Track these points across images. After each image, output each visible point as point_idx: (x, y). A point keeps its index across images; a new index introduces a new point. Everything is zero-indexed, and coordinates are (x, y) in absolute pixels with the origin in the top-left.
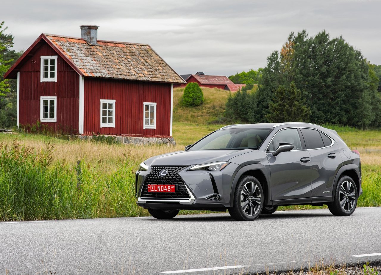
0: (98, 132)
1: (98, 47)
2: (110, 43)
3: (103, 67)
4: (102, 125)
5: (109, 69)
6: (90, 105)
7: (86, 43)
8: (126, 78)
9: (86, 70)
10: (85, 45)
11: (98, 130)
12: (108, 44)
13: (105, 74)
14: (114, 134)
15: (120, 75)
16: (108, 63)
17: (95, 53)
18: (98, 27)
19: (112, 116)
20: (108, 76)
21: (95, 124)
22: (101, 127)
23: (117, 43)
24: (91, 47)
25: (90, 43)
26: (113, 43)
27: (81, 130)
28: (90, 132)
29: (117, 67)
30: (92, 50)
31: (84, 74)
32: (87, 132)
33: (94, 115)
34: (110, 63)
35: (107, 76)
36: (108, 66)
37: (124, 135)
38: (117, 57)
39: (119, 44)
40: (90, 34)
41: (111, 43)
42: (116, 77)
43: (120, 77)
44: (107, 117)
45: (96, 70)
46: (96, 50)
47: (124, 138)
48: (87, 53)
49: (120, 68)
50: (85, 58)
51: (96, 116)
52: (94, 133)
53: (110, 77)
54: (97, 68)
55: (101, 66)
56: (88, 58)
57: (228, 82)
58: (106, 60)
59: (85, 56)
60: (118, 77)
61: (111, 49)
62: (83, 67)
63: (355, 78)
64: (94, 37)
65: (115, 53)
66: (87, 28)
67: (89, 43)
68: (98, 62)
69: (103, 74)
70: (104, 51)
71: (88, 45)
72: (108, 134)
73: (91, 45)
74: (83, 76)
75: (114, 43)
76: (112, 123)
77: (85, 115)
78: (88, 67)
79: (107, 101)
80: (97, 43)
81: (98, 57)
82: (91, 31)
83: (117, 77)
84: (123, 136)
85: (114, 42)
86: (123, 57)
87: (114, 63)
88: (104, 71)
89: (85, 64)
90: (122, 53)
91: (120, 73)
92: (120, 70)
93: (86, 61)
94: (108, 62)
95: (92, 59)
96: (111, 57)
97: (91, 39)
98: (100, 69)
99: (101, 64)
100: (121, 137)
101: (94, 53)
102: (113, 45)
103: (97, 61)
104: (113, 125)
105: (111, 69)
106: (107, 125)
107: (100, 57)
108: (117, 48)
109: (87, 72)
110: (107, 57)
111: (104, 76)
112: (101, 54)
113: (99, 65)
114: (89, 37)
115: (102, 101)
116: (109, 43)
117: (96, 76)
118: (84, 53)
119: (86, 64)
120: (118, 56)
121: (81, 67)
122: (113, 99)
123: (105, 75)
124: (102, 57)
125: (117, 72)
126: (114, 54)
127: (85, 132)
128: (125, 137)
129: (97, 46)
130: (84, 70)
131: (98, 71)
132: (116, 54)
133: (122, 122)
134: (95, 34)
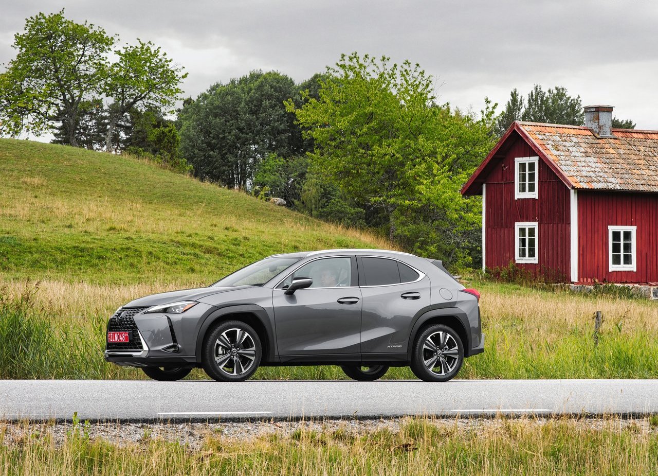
0: (605, 279)
1: (611, 141)
2: (637, 133)
3: (613, 174)
4: (612, 268)
5: (624, 176)
6: (589, 235)
7: (592, 135)
8: (652, 190)
9: (579, 178)
10: (589, 138)
11: (604, 274)
12: (633, 134)
13: (614, 185)
14: (636, 283)
15: (642, 184)
16: (625, 166)
17: (604, 151)
18: (614, 108)
19: (631, 252)
20: (619, 188)
21: (598, 267)
22: (610, 271)
23: (649, 133)
24: (600, 141)
25: (599, 134)
26: (642, 133)
27: (574, 276)
28: (589, 280)
29: (639, 172)
30: (599, 146)
31: (574, 185)
32: (585, 279)
33: (596, 252)
34: (628, 167)
35: (616, 188)
36: (624, 171)
37: (653, 284)
38: (645, 155)
39: (654, 134)
40: (599, 120)
41: (639, 133)
42: (633, 189)
43: (642, 188)
44: (622, 253)
45: (599, 178)
46: (607, 146)
47: (654, 289)
48: (589, 150)
49: (645, 173)
50: (583, 159)
51: (601, 253)
52: (597, 280)
53: (623, 189)
54: (601, 174)
55: (611, 171)
56: (588, 159)
58: (622, 161)
59: (584, 155)
60: (638, 189)
61: (636, 143)
62: (575, 174)
64: (605, 125)
65: (642, 149)
66: (594, 110)
67: (596, 135)
68: (605, 165)
69: (609, 184)
70: (623, 147)
71: (594, 138)
72: (624, 283)
73: (598, 137)
74: (573, 188)
75: (645, 133)
76: (631, 264)
77: (581, 252)
78: (584, 174)
79: (622, 229)
80: (611, 134)
81: (608, 157)
82: (600, 114)
83: (635, 188)
84: (651, 285)
85: (645, 132)
86: (655, 156)
87: (636, 166)
88: (613, 180)
89: (579, 169)
90: (655, 149)
91: (643, 182)
92: (645, 177)
93: (584, 164)
94: (625, 165)
95: (596, 160)
96: (633, 157)
97: (600, 127)
98: (606, 176)
99: (610, 168)
100: (648, 287)
101: (602, 150)
102: (641, 136)
103: (605, 163)
104: (633, 267)
105: (627, 176)
106: (622, 267)
107: (613, 156)
108: (649, 141)
109: (580, 182)
110: (624, 156)
111: (611, 186)
112: (615, 152)
113: (606, 170)
114: (597, 124)
115: (612, 229)
116: (634, 133)
117: (596, 188)
118: (583, 150)
119: (583, 168)
120: (646, 154)
121: (573, 173)
122: (631, 225)
123: (613, 186)
124: (616, 156)
125: (637, 181)
126: (639, 151)
127: (582, 280)
128: (656, 287)
129: (611, 139)
130: (577, 178)
131: (601, 179)
132: (644, 151)
133: (649, 262)
134: (607, 120)
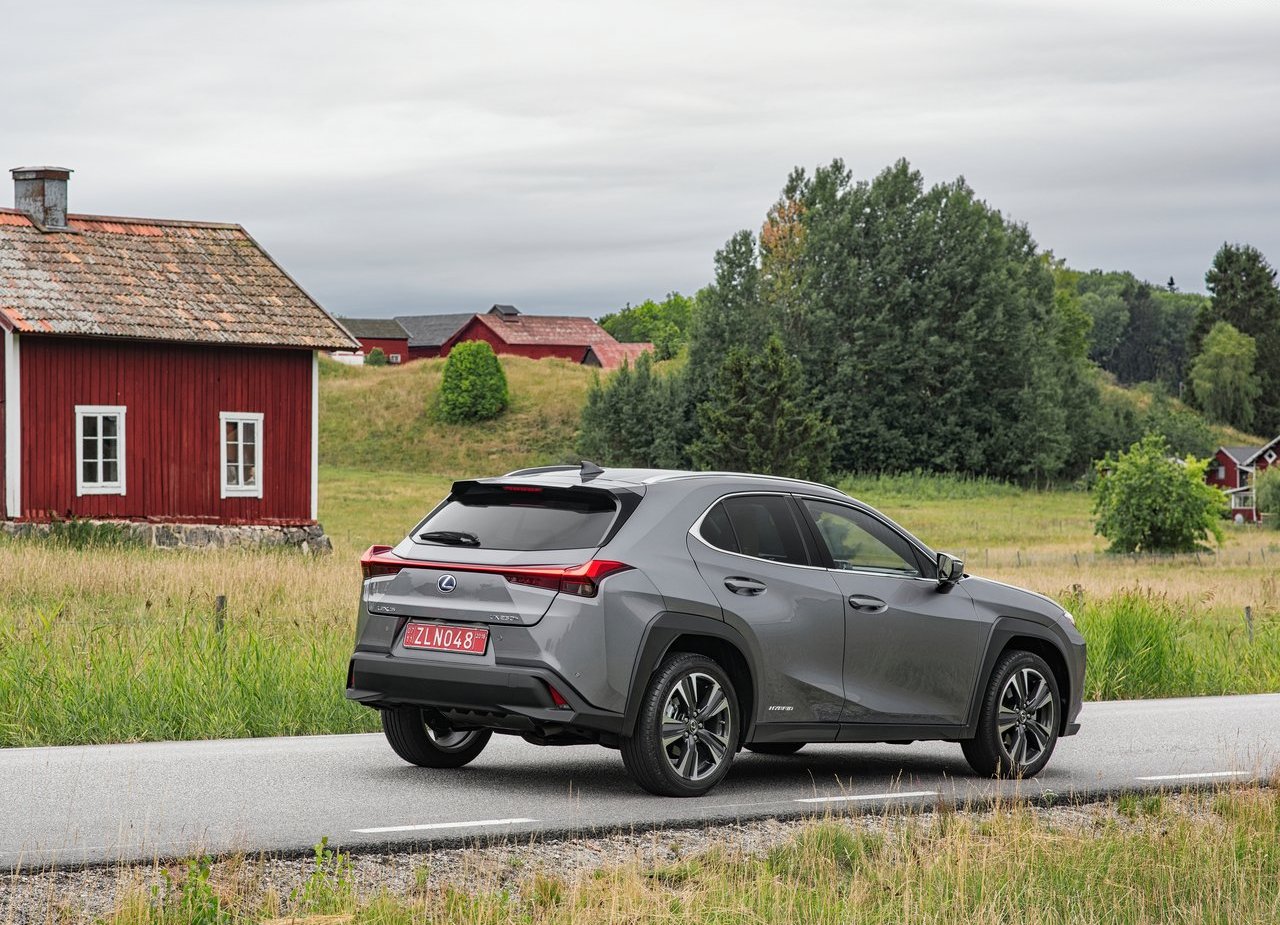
0: (70, 512)
1: (68, 237)
2: (111, 222)
3: (84, 303)
4: (83, 488)
5: (103, 307)
6: (41, 425)
7: (31, 225)
8: (158, 336)
9: (24, 311)
10: (27, 231)
11: (68, 502)
12: (105, 225)
13: (89, 325)
14: (125, 518)
15: (139, 325)
16: (102, 288)
17: (58, 257)
18: (71, 174)
19: (116, 457)
20: (99, 331)
21: (57, 486)
22: (79, 494)
23: (133, 224)
24: (48, 238)
25: (44, 224)
26: (121, 223)
27: (14, 508)
28: (41, 513)
29: (131, 300)
30: (48, 248)
31: (18, 324)
32: (34, 511)
33: (54, 458)
34: (108, 290)
35: (93, 332)
36: (100, 298)
37: (155, 519)
38: (133, 267)
39: (142, 225)
40: (44, 195)
41: (116, 223)
42: (124, 333)
43: (140, 332)
44: (100, 460)
45: (60, 311)
46: (62, 247)
47: (158, 528)
48: (31, 256)
49: (139, 303)
50: (24, 273)
51: (62, 457)
52: (54, 513)
53: (106, 334)
54: (62, 304)
55: (78, 297)
56: (34, 273)
57: (595, 338)
58: (95, 278)
59: (24, 265)
60: (133, 333)
61: (112, 243)
62: (15, 304)
63: (1007, 317)
64: (55, 206)
65: (125, 254)
66: (34, 176)
67: (40, 226)
68: (66, 287)
69: (81, 324)
70: (90, 249)
71: (36, 231)
72: (102, 518)
73: (44, 229)
74: (16, 330)
75: (125, 224)
76: (116, 480)
77: (26, 459)
78: (32, 302)
79: (99, 411)
80: (66, 225)
81: (68, 270)
82: (46, 185)
83: (127, 332)
84: (152, 522)
85: (126, 221)
86: (151, 269)
87: (122, 287)
88: (85, 315)
89: (21, 292)
90: (148, 255)
91: (139, 319)
92: (141, 310)
93: (27, 283)
94: (101, 286)
95: (46, 275)
96: (110, 268)
97: (46, 211)
98: (72, 308)
99: (77, 292)
100: (146, 525)
101: (55, 256)
102: (120, 229)
103: (65, 282)
104: (119, 487)
105: (109, 308)
106: (100, 487)
107: (76, 268)
108: (135, 238)
109: (28, 319)
110: (97, 269)
111: (84, 329)
112: (78, 260)
113: (70, 295)
114: (39, 204)
115: (82, 411)
116: (106, 222)
117: (57, 331)
118: (22, 256)
119: (28, 292)
120: (135, 264)
121: (11, 302)
122: (117, 404)
123: (87, 327)
124: (83, 268)
125: (128, 317)
126: (121, 258)
127: (28, 512)
128: (160, 526)
129: (67, 233)
130: (21, 312)
131: (64, 313)
132: (130, 258)
133: (147, 477)
134: (59, 197)
